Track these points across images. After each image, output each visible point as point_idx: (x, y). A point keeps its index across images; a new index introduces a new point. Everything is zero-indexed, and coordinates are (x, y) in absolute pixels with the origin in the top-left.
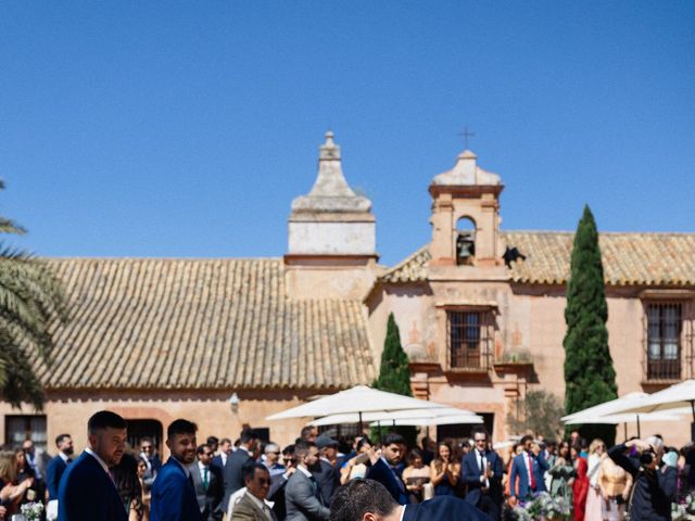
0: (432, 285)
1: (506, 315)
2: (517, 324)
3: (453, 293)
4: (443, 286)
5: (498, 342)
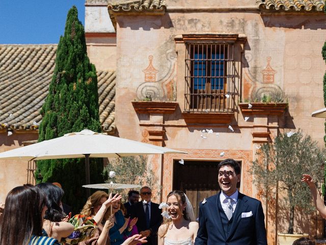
0: (171, 15)
1: (257, 50)
2: (269, 59)
3: (196, 24)
4: (183, 17)
5: (245, 80)
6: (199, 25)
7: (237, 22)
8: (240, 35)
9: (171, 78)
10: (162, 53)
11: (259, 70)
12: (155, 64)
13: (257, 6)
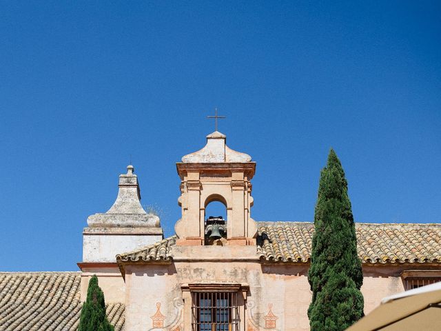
0: (177, 265)
1: (258, 296)
2: (271, 305)
3: (201, 273)
4: (189, 266)
5: (249, 326)
6: (204, 275)
7: (240, 271)
8: (244, 284)
9: (178, 324)
10: (169, 301)
11: (262, 316)
12: (163, 311)
13: (257, 257)
